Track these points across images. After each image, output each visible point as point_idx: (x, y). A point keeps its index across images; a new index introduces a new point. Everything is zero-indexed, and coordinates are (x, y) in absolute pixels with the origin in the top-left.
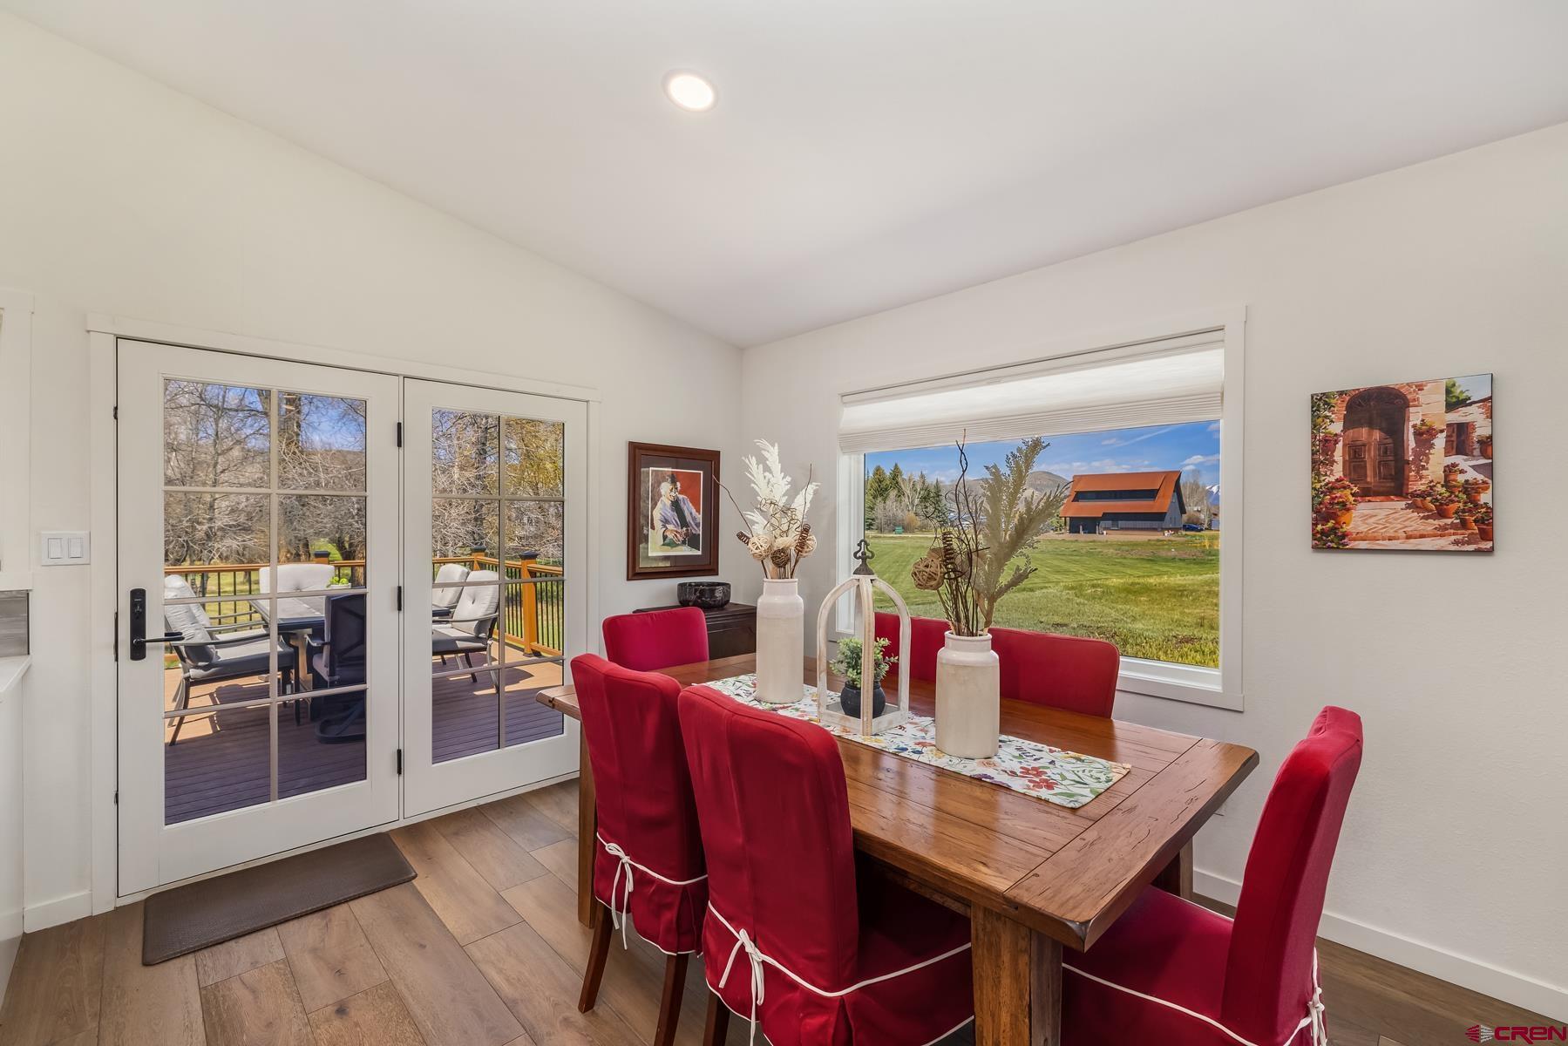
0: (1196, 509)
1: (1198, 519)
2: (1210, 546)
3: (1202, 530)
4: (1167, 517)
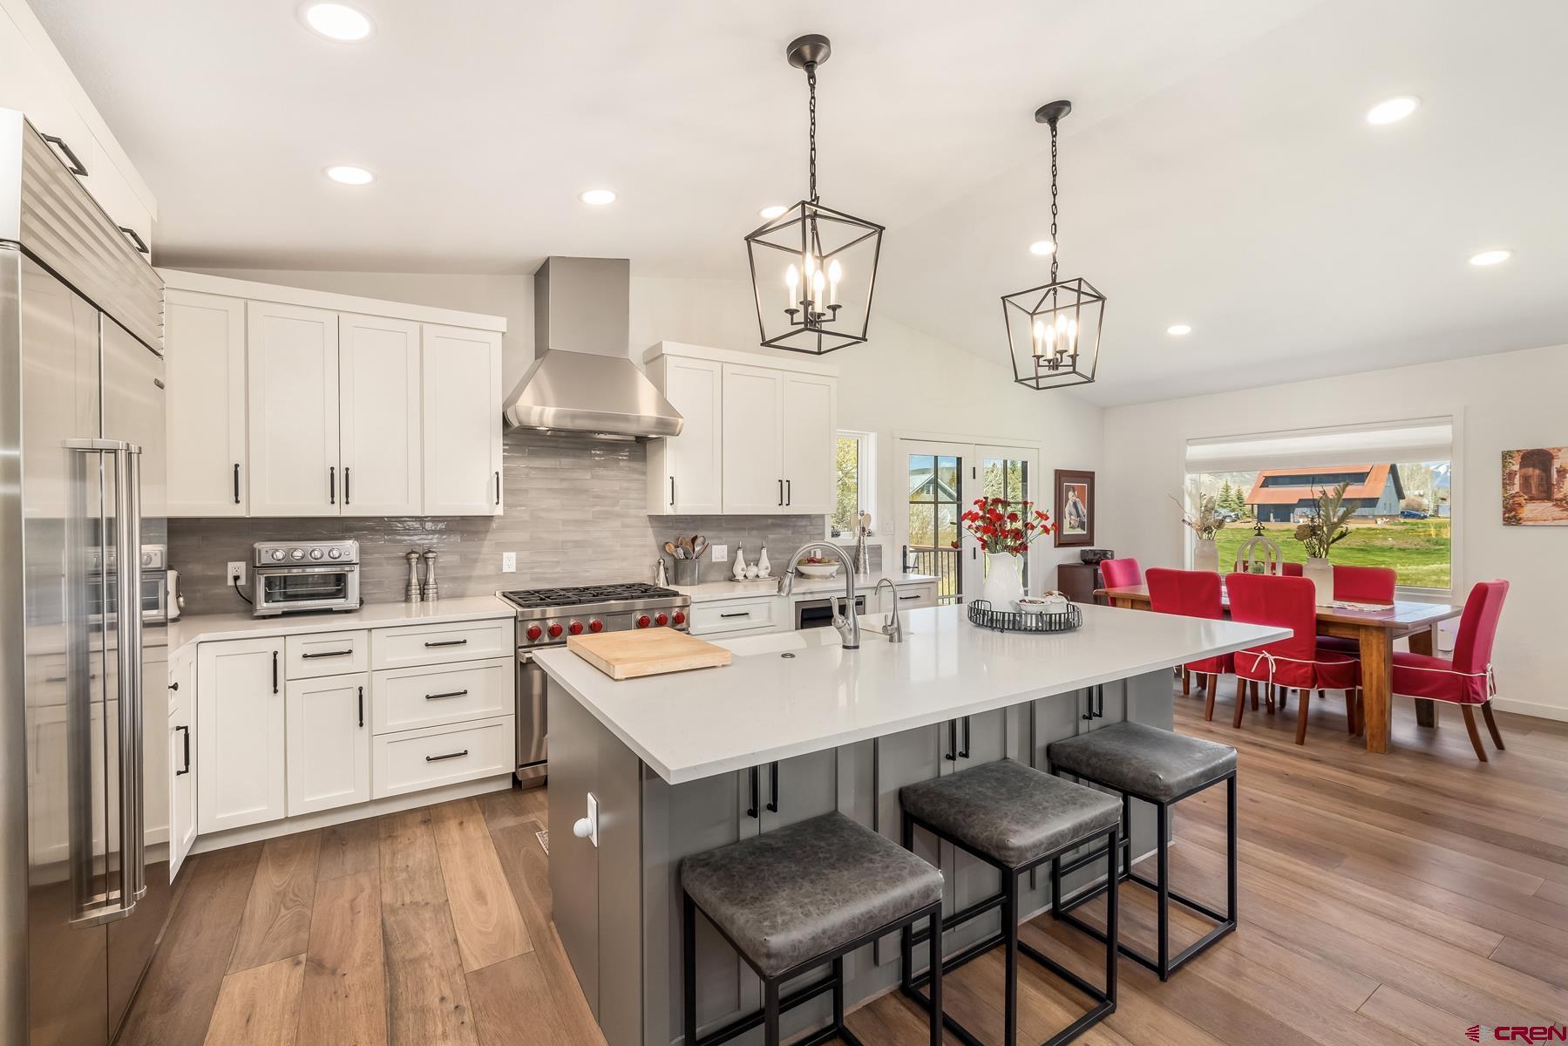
0: (1417, 493)
1: (1420, 505)
2: (1437, 535)
3: (1425, 517)
4: (1380, 504)
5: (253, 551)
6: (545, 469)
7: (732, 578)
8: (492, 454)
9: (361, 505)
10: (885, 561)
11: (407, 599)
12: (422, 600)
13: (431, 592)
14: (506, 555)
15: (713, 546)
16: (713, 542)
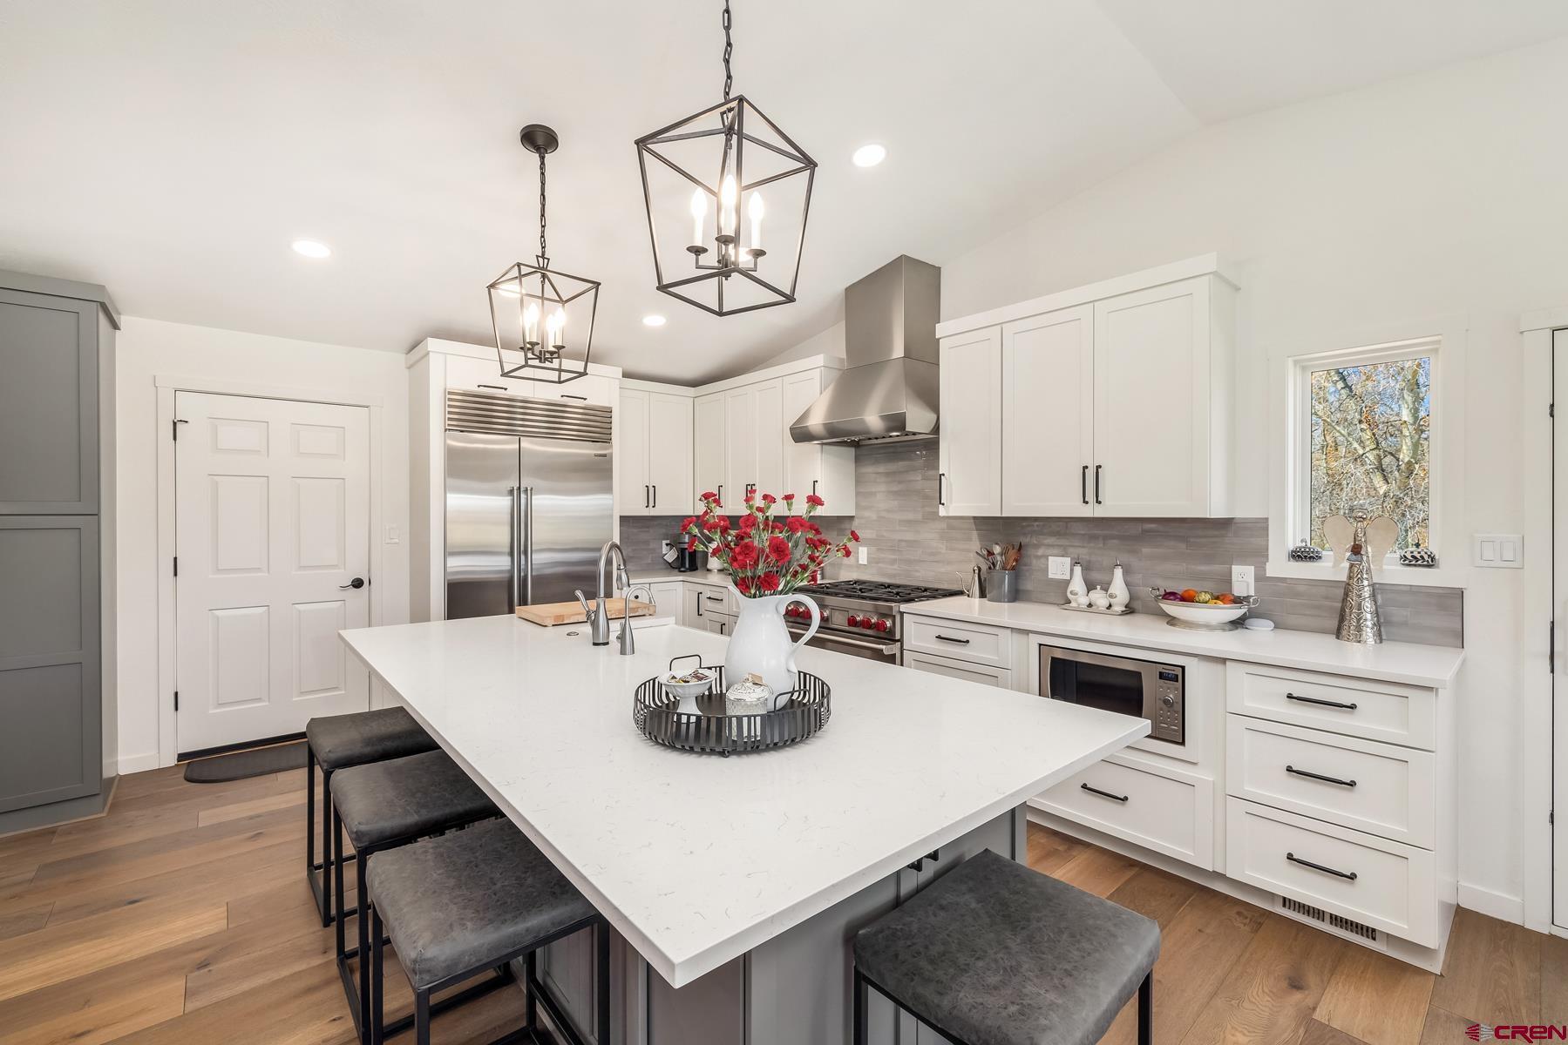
14: (860, 549)
15: (1050, 557)
16: (1049, 551)
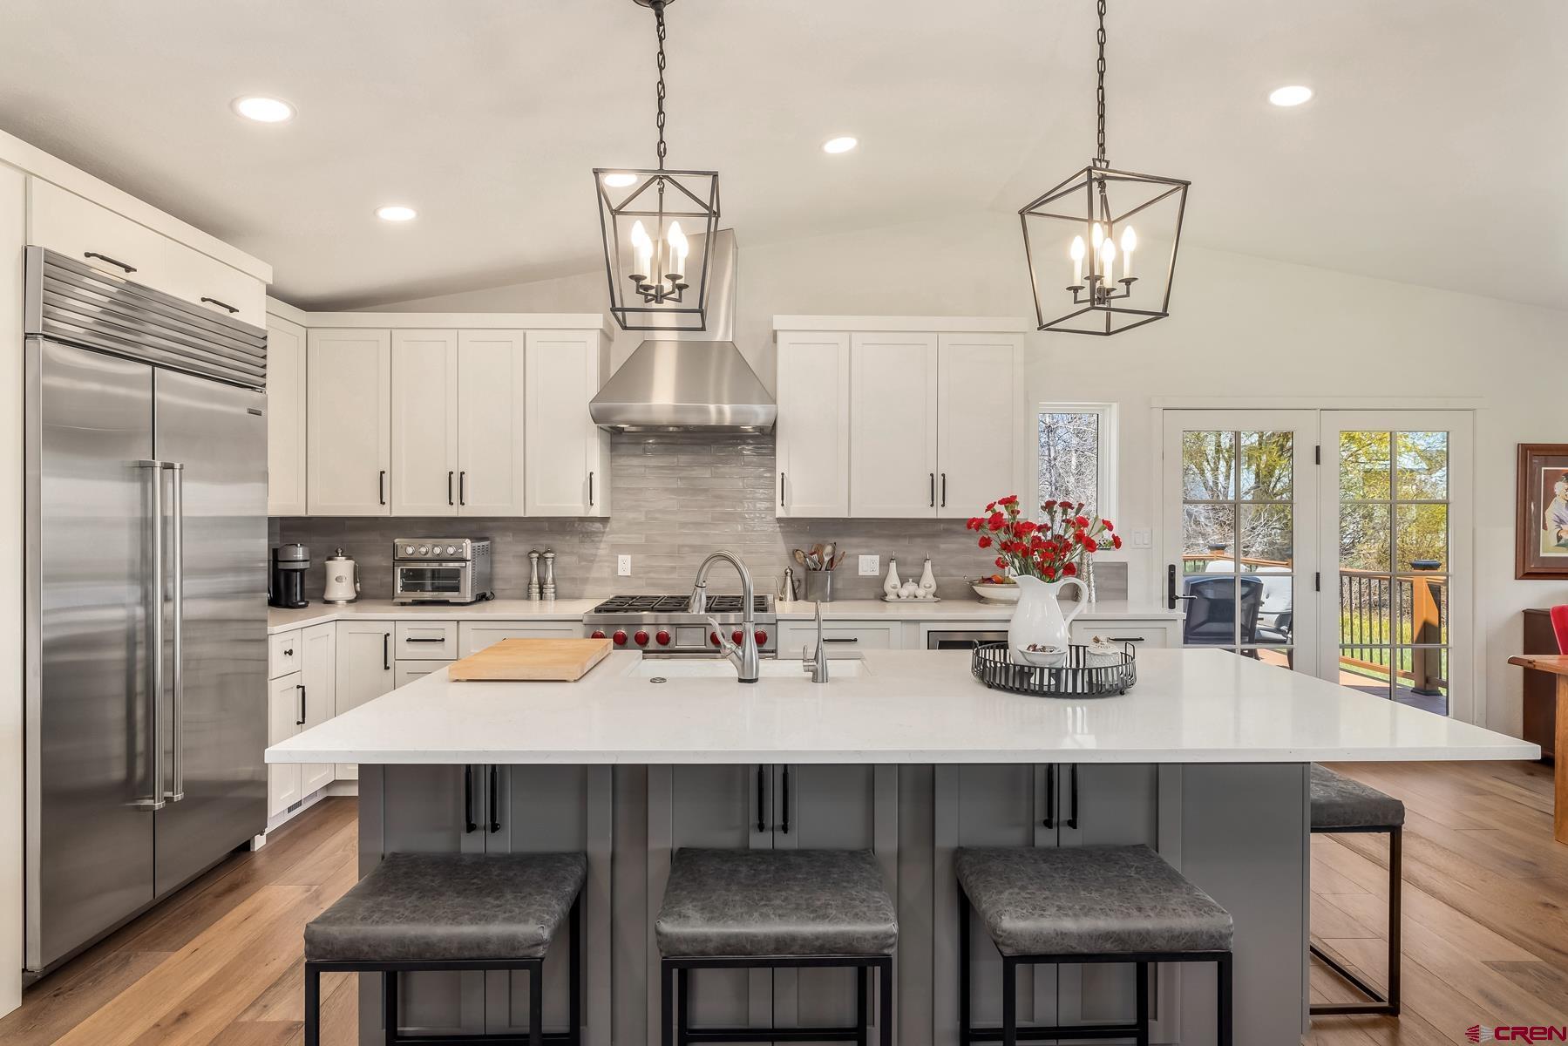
5: (394, 547)
6: (662, 467)
7: (882, 597)
8: (591, 453)
9: (477, 505)
10: (1135, 586)
11: (528, 597)
12: (541, 599)
13: (549, 591)
14: (621, 557)
15: (860, 556)
16: (860, 550)
